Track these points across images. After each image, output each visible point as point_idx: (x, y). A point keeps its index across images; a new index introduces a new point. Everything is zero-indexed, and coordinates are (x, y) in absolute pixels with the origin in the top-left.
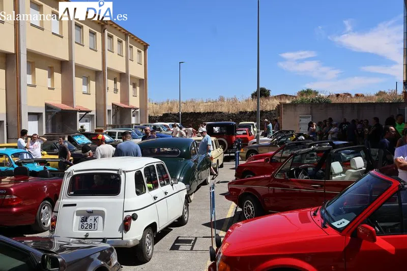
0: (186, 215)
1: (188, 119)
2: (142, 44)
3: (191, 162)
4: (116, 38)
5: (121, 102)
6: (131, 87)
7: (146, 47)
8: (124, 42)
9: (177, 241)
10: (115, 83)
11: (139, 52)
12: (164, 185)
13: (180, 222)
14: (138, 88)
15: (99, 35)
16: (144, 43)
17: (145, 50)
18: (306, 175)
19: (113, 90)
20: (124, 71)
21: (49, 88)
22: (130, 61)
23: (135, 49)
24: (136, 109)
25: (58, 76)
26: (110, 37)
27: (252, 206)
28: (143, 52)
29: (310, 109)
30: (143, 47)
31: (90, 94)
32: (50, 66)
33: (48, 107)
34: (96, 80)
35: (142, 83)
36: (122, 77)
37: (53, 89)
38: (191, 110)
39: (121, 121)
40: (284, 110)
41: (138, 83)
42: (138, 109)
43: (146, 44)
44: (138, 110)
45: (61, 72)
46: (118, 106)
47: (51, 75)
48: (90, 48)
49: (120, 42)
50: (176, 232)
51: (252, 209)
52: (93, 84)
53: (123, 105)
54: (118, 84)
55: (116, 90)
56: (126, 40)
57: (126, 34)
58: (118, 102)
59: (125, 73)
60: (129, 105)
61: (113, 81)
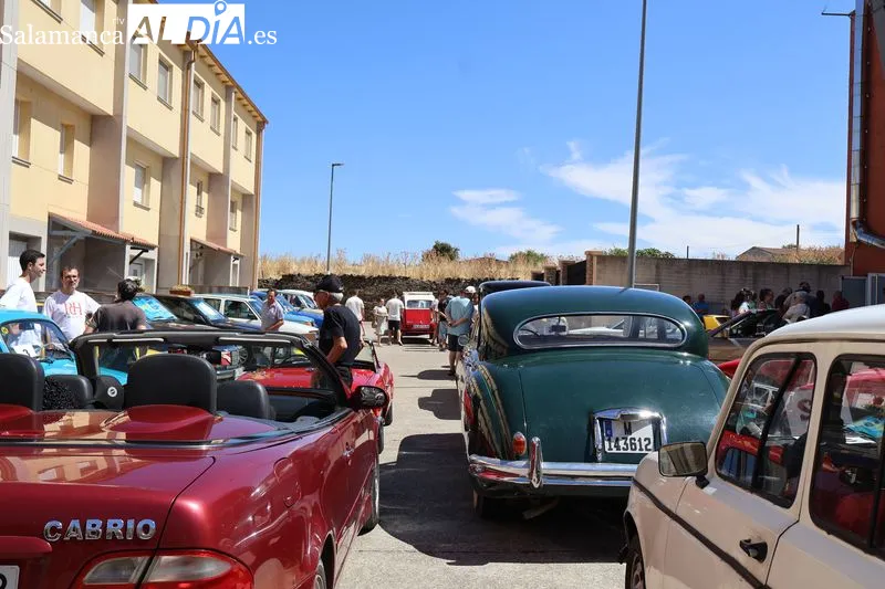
2: (255, 117)
4: (208, 90)
5: (208, 238)
7: (261, 125)
8: (223, 103)
10: (199, 193)
11: (248, 133)
14: (239, 213)
15: (177, 72)
16: (261, 115)
17: (259, 132)
19: (194, 208)
20: (219, 168)
21: (61, 178)
22: (232, 150)
23: (242, 125)
25: (82, 151)
26: (199, 85)
28: (254, 135)
30: (255, 125)
31: (148, 209)
32: (66, 122)
33: (55, 224)
34: (164, 178)
35: (248, 202)
36: (214, 181)
37: (70, 181)
39: (206, 279)
43: (264, 118)
44: (237, 262)
45: (91, 142)
46: (203, 247)
47: (66, 147)
48: (159, 99)
49: (215, 101)
52: (155, 185)
53: (215, 246)
54: (205, 195)
55: (199, 209)
56: (228, 98)
57: (229, 88)
58: (202, 237)
59: (219, 174)
60: (226, 246)
61: (196, 189)
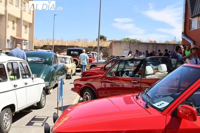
0: (44, 102)
1: (58, 49)
3: (52, 68)
5: (17, 35)
6: (23, 27)
9: (34, 119)
10: (13, 23)
12: (26, 78)
13: (39, 106)
14: (28, 29)
18: (128, 75)
19: (12, 28)
20: (19, 17)
23: (27, 4)
24: (26, 41)
27: (89, 96)
29: (129, 45)
35: (31, 25)
36: (18, 20)
38: (60, 44)
40: (114, 45)
41: (28, 25)
42: (27, 40)
44: (28, 42)
46: (14, 38)
50: (34, 113)
51: (90, 98)
53: (17, 38)
54: (15, 24)
55: (14, 28)
58: (15, 35)
59: (19, 18)
60: (21, 38)
61: (12, 23)
